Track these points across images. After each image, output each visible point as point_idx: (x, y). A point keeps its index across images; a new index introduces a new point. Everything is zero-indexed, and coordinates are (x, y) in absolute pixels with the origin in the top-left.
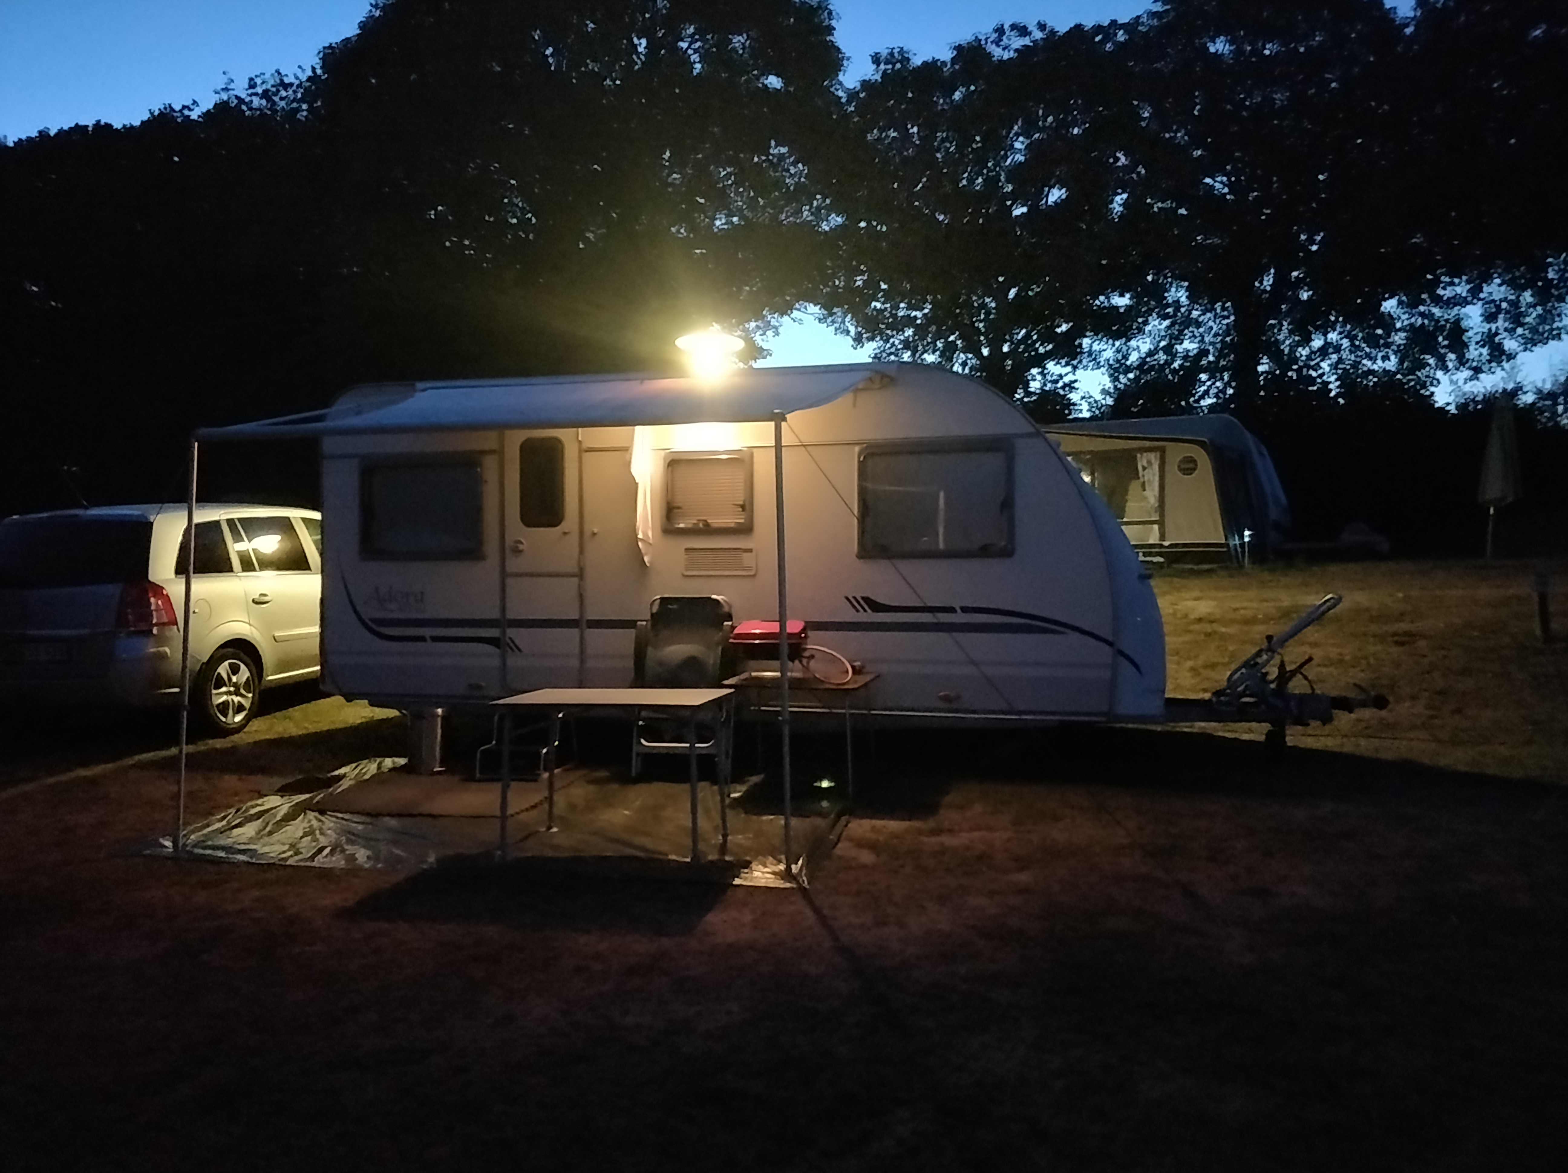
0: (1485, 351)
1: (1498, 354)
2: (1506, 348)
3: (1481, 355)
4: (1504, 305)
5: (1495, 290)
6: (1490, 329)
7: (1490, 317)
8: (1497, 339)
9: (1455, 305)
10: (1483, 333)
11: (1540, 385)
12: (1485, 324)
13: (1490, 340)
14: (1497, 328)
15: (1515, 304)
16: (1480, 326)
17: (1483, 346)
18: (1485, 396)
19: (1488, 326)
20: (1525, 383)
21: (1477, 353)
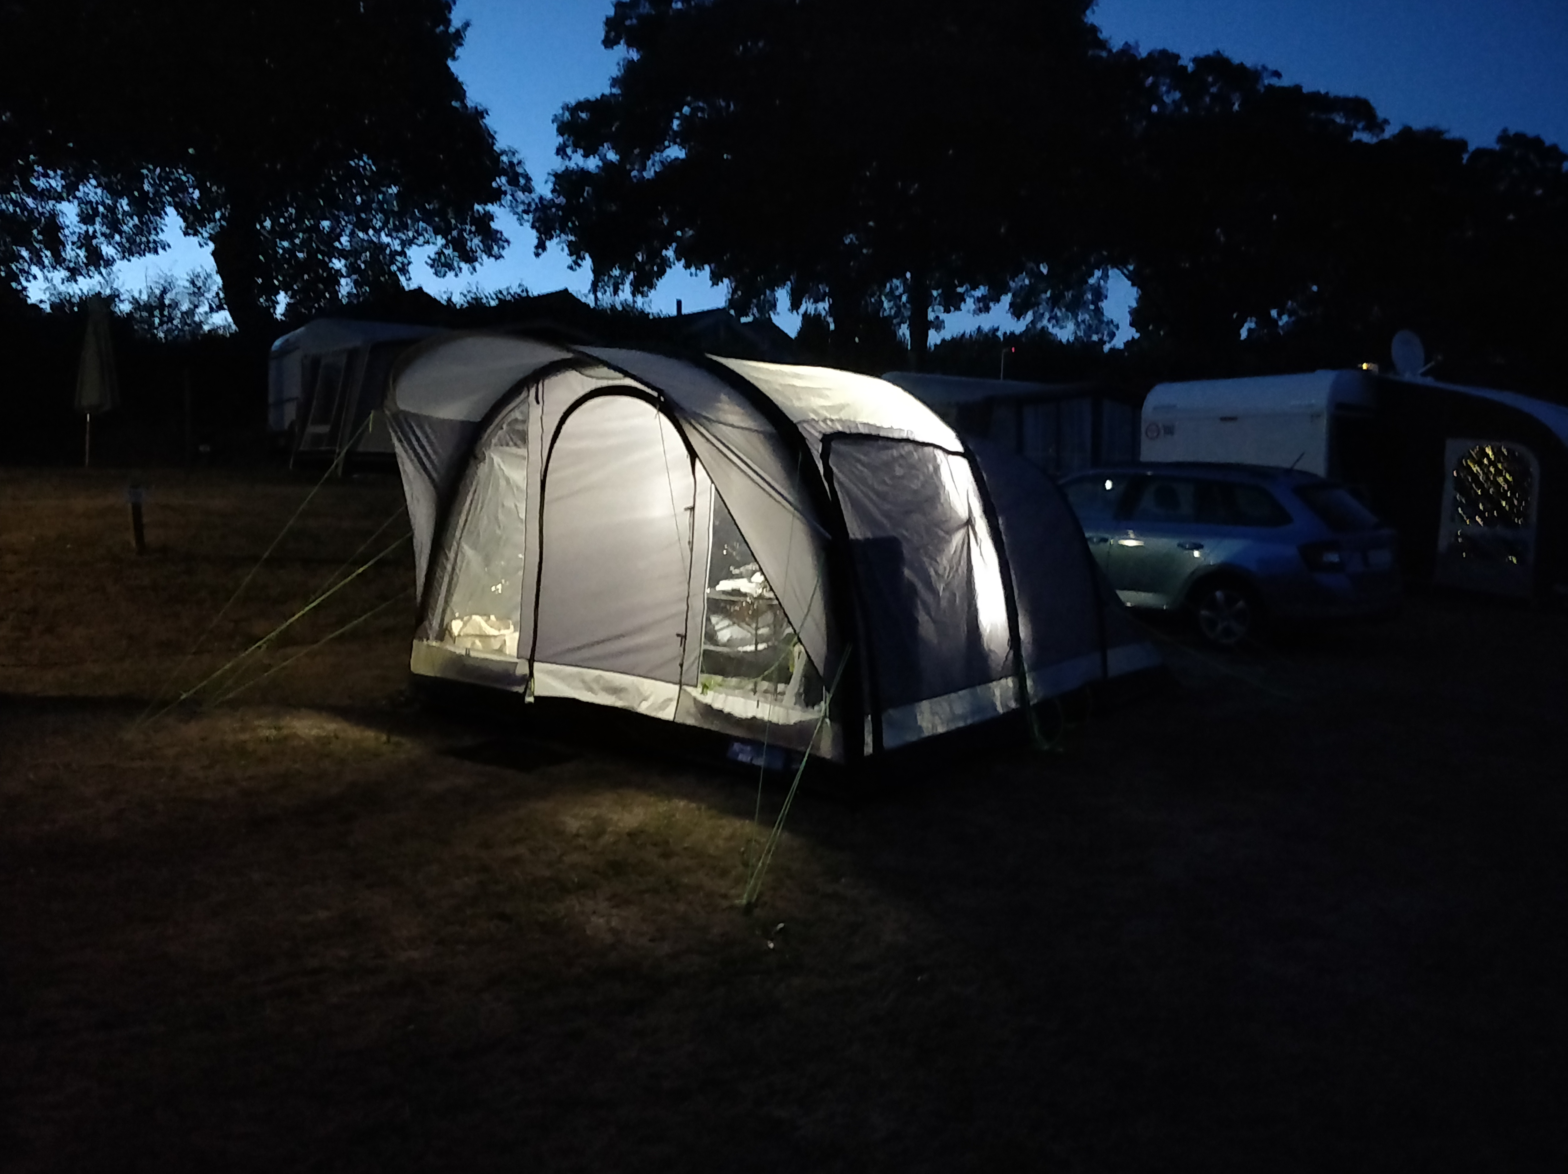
0: (82, 253)
1: (96, 260)
2: (104, 253)
3: (78, 255)
4: (101, 209)
5: (91, 190)
6: (87, 232)
7: (86, 218)
8: (94, 242)
9: (49, 198)
10: (80, 233)
11: (137, 295)
12: (82, 225)
13: (86, 242)
14: (95, 231)
15: (112, 209)
16: (76, 226)
17: (80, 248)
18: (80, 298)
19: (84, 228)
20: (122, 291)
21: (73, 254)
